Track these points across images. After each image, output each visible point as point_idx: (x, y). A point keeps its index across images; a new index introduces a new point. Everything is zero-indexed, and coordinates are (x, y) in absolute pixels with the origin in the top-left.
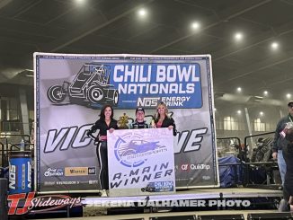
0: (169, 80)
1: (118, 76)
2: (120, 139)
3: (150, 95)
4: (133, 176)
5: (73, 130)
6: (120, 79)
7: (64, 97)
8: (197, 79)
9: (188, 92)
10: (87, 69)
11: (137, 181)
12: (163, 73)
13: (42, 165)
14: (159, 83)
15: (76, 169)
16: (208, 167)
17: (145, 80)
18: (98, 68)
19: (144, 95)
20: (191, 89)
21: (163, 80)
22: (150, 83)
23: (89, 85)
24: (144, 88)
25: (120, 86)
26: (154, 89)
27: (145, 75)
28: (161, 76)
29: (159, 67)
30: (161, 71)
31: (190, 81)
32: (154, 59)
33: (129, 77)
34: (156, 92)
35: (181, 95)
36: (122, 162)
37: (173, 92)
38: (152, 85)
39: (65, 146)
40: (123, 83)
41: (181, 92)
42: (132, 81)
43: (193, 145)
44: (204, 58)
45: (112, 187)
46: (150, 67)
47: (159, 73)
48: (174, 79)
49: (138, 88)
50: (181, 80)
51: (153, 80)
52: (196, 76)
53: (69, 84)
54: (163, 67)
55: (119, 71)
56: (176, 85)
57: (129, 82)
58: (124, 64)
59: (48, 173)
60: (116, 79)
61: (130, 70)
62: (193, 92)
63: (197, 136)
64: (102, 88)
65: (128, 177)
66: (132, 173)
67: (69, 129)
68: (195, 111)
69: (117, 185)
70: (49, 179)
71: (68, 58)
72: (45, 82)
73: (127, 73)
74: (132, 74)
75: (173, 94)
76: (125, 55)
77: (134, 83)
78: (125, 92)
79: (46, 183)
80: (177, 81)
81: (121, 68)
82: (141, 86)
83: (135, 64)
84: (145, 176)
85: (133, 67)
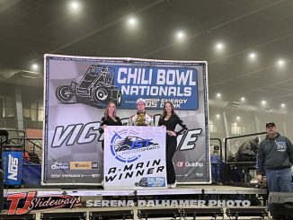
0: (168, 83)
1: (122, 78)
2: (116, 134)
3: (150, 97)
4: (127, 171)
5: (79, 127)
6: (124, 81)
7: (71, 96)
8: (194, 84)
9: (185, 95)
10: (93, 71)
11: (131, 176)
12: (163, 77)
13: (49, 158)
14: (159, 86)
15: (80, 163)
16: (201, 165)
17: (146, 82)
18: (103, 70)
19: (145, 97)
20: (188, 92)
21: (163, 83)
22: (151, 86)
23: (95, 85)
24: (146, 90)
25: (123, 87)
26: (154, 91)
27: (147, 78)
28: (161, 80)
29: (160, 71)
30: (161, 74)
31: (187, 85)
32: (155, 63)
33: (132, 79)
34: (156, 94)
35: (179, 98)
36: (117, 158)
37: (172, 95)
38: (153, 88)
39: (71, 142)
40: (126, 85)
41: (179, 95)
42: (134, 83)
43: (188, 144)
44: (200, 64)
45: (107, 181)
46: (151, 70)
47: (159, 77)
48: (172, 83)
49: (140, 90)
50: (179, 83)
51: (154, 83)
52: (193, 80)
53: (76, 84)
54: (163, 72)
55: (122, 73)
56: (175, 88)
57: (131, 84)
58: (128, 67)
59: (54, 166)
60: (119, 81)
61: (133, 72)
62: (189, 95)
63: (192, 136)
64: (106, 88)
65: (122, 172)
66: (126, 168)
67: (75, 126)
68: (192, 113)
69: (112, 179)
70: (55, 171)
71: (75, 60)
72: (55, 81)
73: (130, 76)
74: (134, 76)
75: (172, 96)
76: (128, 59)
77: (136, 85)
78: (127, 93)
79: (53, 176)
80: (176, 85)
81: (125, 70)
82: (143, 88)
83: (138, 67)
84: (139, 172)
85: (136, 70)
